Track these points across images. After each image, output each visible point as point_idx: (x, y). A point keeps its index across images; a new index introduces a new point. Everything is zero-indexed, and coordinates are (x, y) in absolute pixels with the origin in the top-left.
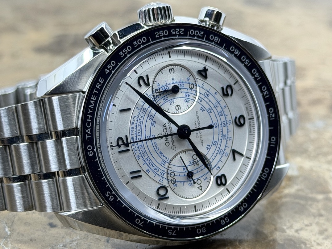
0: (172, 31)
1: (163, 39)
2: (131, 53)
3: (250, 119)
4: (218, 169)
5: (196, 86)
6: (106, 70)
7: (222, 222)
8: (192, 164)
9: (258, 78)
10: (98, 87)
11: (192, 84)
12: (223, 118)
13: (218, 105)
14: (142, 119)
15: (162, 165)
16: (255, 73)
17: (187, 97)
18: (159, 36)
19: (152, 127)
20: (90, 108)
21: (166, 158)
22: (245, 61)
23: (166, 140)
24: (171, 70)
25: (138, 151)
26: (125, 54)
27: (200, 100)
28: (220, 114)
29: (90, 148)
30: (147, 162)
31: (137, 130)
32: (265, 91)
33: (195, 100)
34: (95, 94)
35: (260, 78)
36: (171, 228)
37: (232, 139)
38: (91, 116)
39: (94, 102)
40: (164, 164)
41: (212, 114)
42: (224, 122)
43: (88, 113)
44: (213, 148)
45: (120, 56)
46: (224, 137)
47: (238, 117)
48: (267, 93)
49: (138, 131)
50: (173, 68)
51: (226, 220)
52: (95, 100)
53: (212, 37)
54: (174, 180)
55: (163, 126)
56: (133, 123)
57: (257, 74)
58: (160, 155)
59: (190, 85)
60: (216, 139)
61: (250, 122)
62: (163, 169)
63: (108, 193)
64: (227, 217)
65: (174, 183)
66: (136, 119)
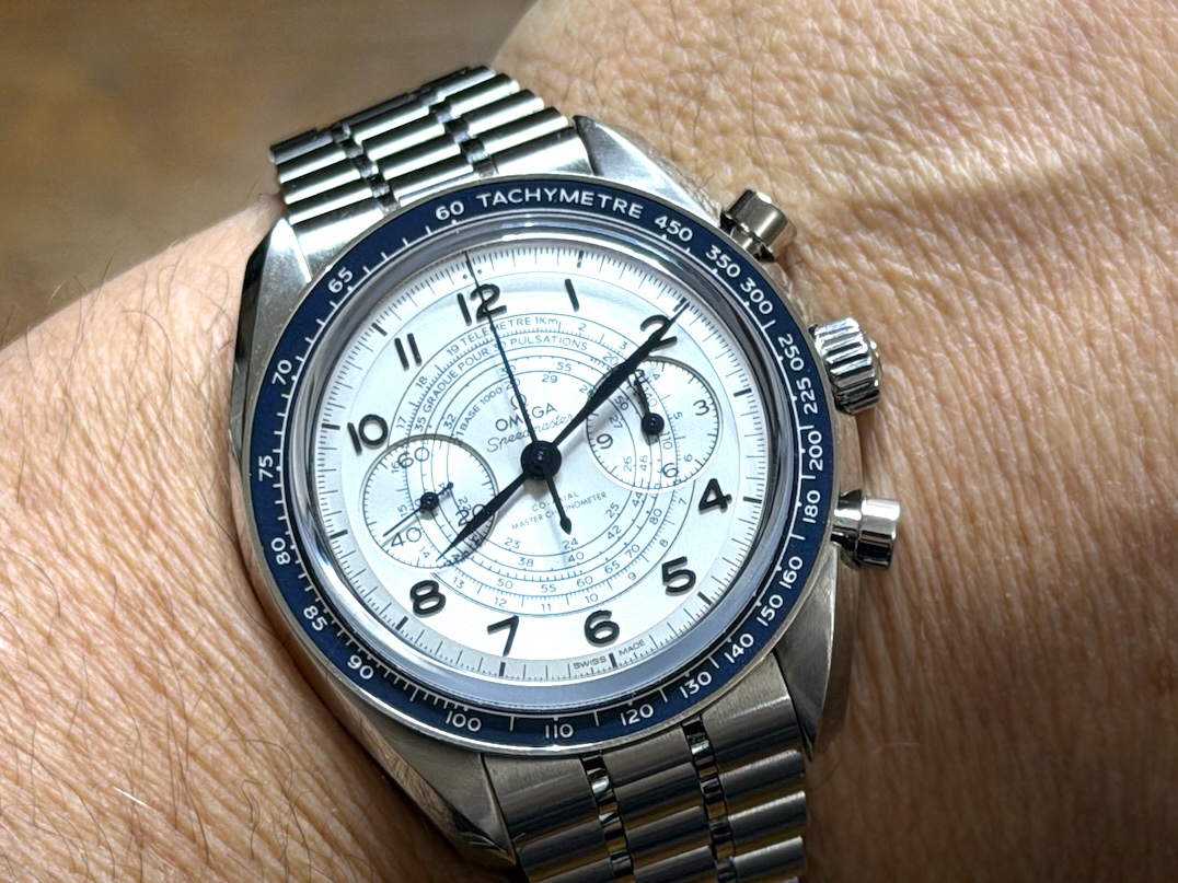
0: (804, 380)
1: (780, 359)
2: (722, 277)
3: (611, 656)
4: (458, 582)
5: (675, 484)
6: (665, 218)
7: (310, 609)
8: (458, 507)
9: (731, 655)
10: (616, 205)
11: (677, 472)
12: (600, 575)
13: (634, 555)
14: (557, 343)
15: (443, 418)
16: (742, 642)
17: (639, 463)
18: (783, 345)
19: (541, 376)
20: (558, 194)
21: (464, 427)
22: (769, 607)
23: (511, 419)
24: (704, 406)
25: (470, 345)
26: (718, 263)
27: (636, 499)
28: (610, 564)
29: (457, 208)
30: (445, 377)
31: (526, 335)
32: (696, 682)
33: (634, 485)
34: (597, 201)
35: (732, 661)
36: (276, 462)
37: (547, 612)
38: (539, 199)
39: (577, 201)
40: (446, 424)
41: (605, 542)
42: (589, 580)
43: (546, 190)
44: (514, 560)
45: (710, 249)
46: (548, 587)
47: (612, 619)
48: (694, 688)
49: (522, 337)
50: (708, 409)
51: (319, 620)
52: (583, 202)
53: (814, 497)
54: (409, 462)
55: (549, 405)
56: (542, 320)
57: (741, 651)
58: (470, 408)
59: (674, 466)
60: (539, 564)
61: (603, 659)
62: (434, 423)
63: (347, 277)
64: (326, 623)
65: (400, 464)
66: (554, 326)
